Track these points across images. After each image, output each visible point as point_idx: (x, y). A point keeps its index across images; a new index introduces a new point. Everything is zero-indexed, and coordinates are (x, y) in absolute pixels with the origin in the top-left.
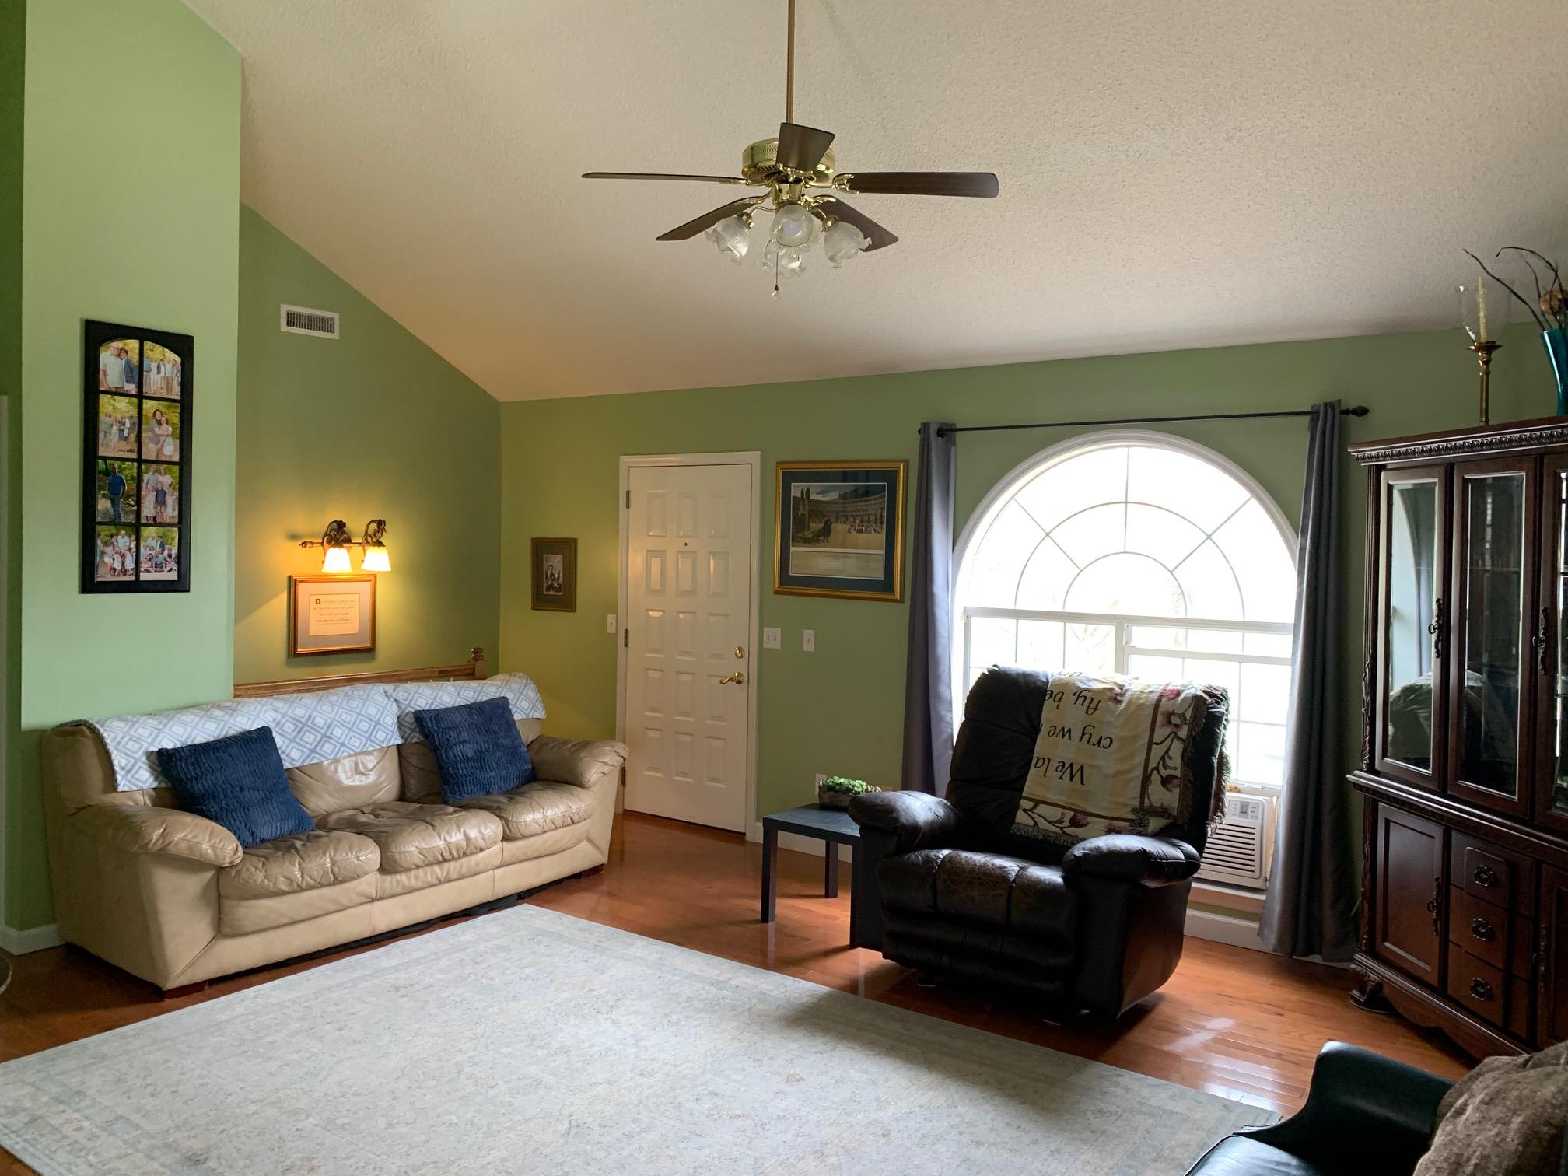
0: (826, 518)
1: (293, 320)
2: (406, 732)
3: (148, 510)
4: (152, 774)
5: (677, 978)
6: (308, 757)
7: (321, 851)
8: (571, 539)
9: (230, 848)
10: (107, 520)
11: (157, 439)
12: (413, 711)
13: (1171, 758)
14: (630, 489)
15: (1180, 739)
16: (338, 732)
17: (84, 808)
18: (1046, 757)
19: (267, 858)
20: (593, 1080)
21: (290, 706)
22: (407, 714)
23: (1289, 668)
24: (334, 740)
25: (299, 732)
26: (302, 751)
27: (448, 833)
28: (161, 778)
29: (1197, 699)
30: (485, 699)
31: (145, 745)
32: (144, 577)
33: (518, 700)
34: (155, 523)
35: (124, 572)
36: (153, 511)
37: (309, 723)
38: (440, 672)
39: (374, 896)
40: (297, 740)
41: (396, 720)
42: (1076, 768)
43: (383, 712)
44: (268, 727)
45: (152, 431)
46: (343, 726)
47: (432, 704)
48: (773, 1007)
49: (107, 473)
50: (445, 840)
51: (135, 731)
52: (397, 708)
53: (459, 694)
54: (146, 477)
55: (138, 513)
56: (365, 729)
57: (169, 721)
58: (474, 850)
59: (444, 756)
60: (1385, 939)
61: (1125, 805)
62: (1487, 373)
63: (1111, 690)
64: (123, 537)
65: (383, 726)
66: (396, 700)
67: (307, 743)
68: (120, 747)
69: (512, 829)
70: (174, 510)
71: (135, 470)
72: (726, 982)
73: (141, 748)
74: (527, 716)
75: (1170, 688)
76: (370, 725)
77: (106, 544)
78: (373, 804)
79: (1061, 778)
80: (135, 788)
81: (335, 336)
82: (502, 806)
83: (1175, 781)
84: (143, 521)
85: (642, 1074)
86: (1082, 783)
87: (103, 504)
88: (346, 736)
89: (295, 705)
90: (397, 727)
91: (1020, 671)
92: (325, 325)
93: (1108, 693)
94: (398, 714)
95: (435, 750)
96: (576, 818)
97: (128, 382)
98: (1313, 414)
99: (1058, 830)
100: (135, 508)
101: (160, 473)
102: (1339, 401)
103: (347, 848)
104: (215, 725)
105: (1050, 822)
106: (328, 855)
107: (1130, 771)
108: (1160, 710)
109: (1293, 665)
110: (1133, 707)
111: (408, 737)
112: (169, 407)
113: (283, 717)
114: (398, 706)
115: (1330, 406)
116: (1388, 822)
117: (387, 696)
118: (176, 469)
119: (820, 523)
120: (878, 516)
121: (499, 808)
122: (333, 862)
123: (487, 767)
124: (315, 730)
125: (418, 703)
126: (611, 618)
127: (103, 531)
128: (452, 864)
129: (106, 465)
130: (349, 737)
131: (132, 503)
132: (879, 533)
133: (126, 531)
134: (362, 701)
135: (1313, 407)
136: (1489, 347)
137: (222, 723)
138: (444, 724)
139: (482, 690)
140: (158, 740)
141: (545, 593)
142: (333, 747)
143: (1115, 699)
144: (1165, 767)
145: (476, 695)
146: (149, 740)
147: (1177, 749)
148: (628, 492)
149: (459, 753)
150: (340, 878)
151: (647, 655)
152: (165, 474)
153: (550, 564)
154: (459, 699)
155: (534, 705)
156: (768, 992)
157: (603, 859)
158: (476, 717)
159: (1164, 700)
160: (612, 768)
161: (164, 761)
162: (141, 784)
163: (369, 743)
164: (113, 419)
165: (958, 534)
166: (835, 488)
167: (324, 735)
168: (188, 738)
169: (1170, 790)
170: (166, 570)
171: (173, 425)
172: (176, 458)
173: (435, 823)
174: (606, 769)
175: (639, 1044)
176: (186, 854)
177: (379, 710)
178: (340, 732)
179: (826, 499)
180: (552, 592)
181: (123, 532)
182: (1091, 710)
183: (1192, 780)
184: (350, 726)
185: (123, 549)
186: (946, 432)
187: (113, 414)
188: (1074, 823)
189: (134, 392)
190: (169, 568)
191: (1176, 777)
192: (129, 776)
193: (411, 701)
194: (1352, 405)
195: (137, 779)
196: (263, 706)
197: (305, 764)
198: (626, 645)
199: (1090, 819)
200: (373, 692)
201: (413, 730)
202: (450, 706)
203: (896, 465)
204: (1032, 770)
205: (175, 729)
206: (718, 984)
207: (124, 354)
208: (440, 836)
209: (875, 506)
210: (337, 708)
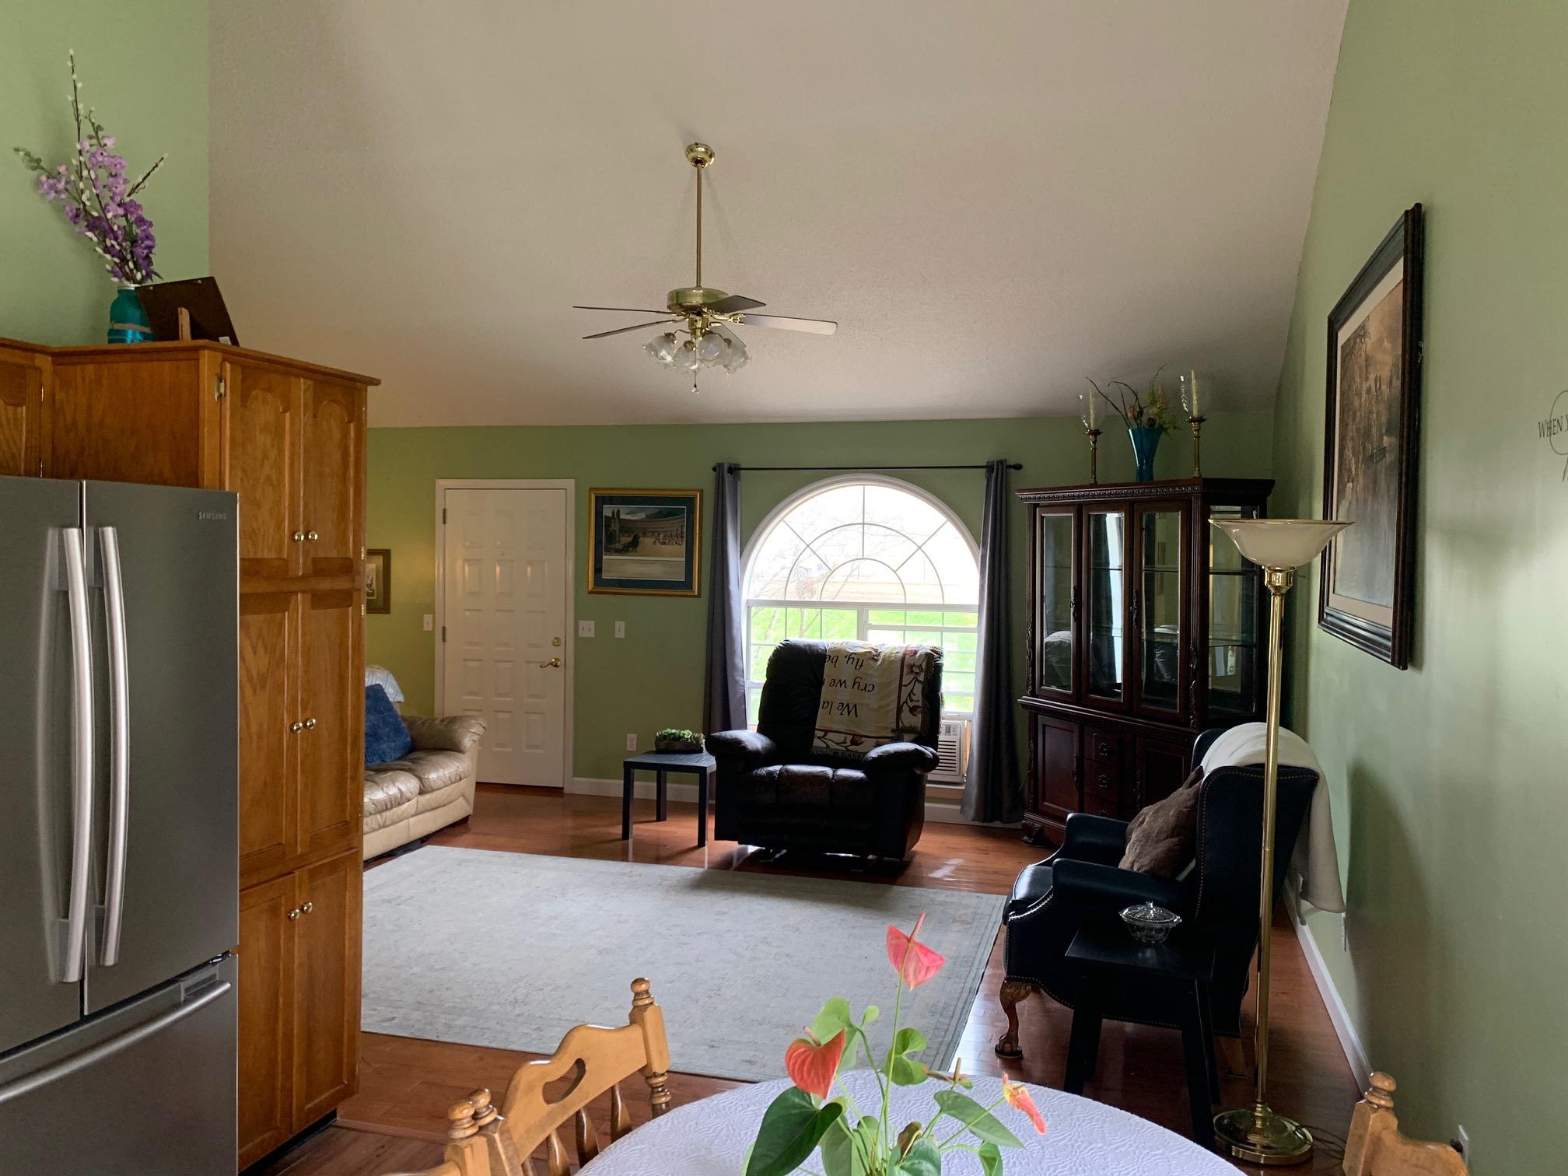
0: (635, 533)
8: (386, 549)
13: (915, 695)
14: (447, 507)
15: (920, 682)
18: (830, 701)
23: (976, 635)
29: (927, 655)
33: (386, 684)
42: (851, 706)
58: (402, 801)
60: (1044, 801)
61: (887, 728)
62: (1095, 449)
63: (870, 652)
69: (424, 784)
74: (397, 699)
75: (909, 649)
79: (841, 714)
83: (919, 710)
86: (856, 716)
91: (806, 643)
93: (868, 654)
96: (462, 776)
98: (989, 468)
99: (844, 749)
102: (1006, 460)
105: (837, 744)
107: (888, 705)
108: (905, 663)
109: (979, 632)
110: (886, 663)
115: (1001, 462)
116: (1044, 726)
119: (630, 536)
120: (679, 532)
121: (410, 769)
123: (381, 741)
126: (428, 618)
128: (388, 812)
132: (680, 545)
135: (988, 463)
136: (1096, 433)
143: (873, 658)
144: (912, 701)
147: (918, 688)
148: (445, 510)
151: (465, 648)
155: (396, 690)
157: (469, 812)
159: (907, 657)
160: (477, 737)
165: (744, 545)
166: (642, 510)
169: (915, 715)
174: (474, 737)
179: (635, 518)
182: (858, 667)
183: (929, 707)
186: (734, 470)
188: (853, 743)
191: (919, 707)
194: (1012, 463)
198: (444, 640)
199: (864, 739)
203: (693, 493)
204: (821, 710)
209: (677, 524)
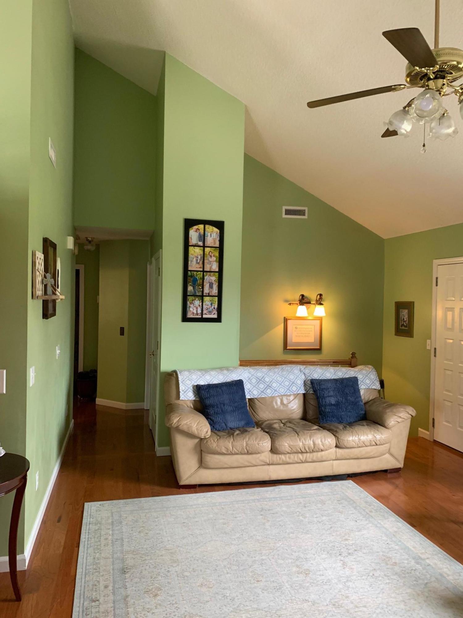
1: (288, 212)
2: (307, 388)
3: (206, 290)
4: (194, 394)
5: (397, 547)
6: (260, 394)
7: (242, 438)
8: (411, 302)
9: (205, 430)
10: (192, 294)
11: (210, 262)
12: (311, 378)
14: (438, 276)
16: (274, 385)
17: (169, 404)
19: (220, 438)
20: (307, 598)
21: (256, 372)
22: (308, 380)
24: (272, 388)
25: (258, 383)
26: (258, 392)
27: (305, 439)
28: (197, 396)
30: (347, 377)
31: (193, 382)
32: (204, 316)
33: (364, 379)
34: (209, 296)
35: (197, 314)
36: (208, 291)
37: (262, 380)
38: (334, 362)
39: (268, 463)
40: (257, 386)
41: (303, 382)
43: (296, 378)
44: (242, 380)
45: (208, 260)
46: (277, 382)
47: (320, 377)
48: (443, 588)
49: (191, 276)
50: (303, 443)
51: (191, 376)
52: (304, 377)
53: (335, 373)
54: (206, 278)
55: (203, 291)
56: (287, 385)
57: (206, 373)
58: (318, 450)
59: (321, 402)
64: (197, 301)
65: (296, 384)
66: (304, 373)
67: (260, 388)
68: (184, 382)
69: (340, 443)
70: (216, 290)
71: (202, 275)
72: (424, 560)
73: (191, 383)
74: (369, 387)
76: (290, 383)
77: (191, 303)
78: (288, 419)
80: (186, 399)
81: (306, 217)
82: (338, 430)
84: (205, 294)
85: (334, 605)
87: (190, 288)
88: (278, 387)
89: (258, 371)
90: (303, 385)
92: (302, 213)
94: (305, 379)
95: (318, 398)
96: (378, 443)
97: (199, 241)
100: (201, 290)
101: (211, 276)
103: (254, 439)
104: (222, 377)
106: (245, 441)
111: (308, 390)
112: (214, 250)
113: (252, 376)
114: (305, 376)
117: (300, 371)
118: (217, 274)
121: (336, 431)
122: (247, 445)
123: (341, 410)
124: (265, 383)
125: (314, 375)
126: (428, 341)
127: (190, 299)
128: (308, 454)
129: (191, 273)
130: (279, 388)
131: (201, 288)
133: (198, 298)
134: (288, 372)
137: (225, 376)
138: (323, 387)
139: (347, 372)
140: (199, 380)
141: (401, 328)
142: (271, 391)
145: (343, 375)
146: (195, 381)
148: (437, 278)
149: (328, 401)
150: (250, 452)
151: (445, 362)
152: (213, 276)
153: (403, 314)
154: (334, 376)
155: (373, 382)
156: (445, 575)
157: (401, 465)
158: (338, 385)
160: (403, 419)
161: (198, 389)
162: (188, 398)
163: (288, 391)
164: (194, 256)
167: (268, 386)
168: (211, 381)
170: (213, 314)
171: (216, 257)
172: (217, 270)
173: (300, 434)
174: (399, 420)
175: (346, 583)
176: (186, 430)
177: (295, 377)
178: (276, 385)
180: (403, 328)
181: (197, 299)
184: (280, 383)
185: (197, 305)
187: (194, 254)
189: (202, 245)
190: (214, 313)
192: (185, 394)
193: (311, 374)
195: (187, 396)
196: (245, 370)
197: (259, 397)
198: (435, 356)
200: (294, 369)
201: (310, 388)
202: (329, 378)
205: (206, 377)
206: (418, 560)
207: (198, 231)
208: (300, 440)
210: (276, 374)
